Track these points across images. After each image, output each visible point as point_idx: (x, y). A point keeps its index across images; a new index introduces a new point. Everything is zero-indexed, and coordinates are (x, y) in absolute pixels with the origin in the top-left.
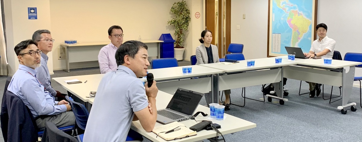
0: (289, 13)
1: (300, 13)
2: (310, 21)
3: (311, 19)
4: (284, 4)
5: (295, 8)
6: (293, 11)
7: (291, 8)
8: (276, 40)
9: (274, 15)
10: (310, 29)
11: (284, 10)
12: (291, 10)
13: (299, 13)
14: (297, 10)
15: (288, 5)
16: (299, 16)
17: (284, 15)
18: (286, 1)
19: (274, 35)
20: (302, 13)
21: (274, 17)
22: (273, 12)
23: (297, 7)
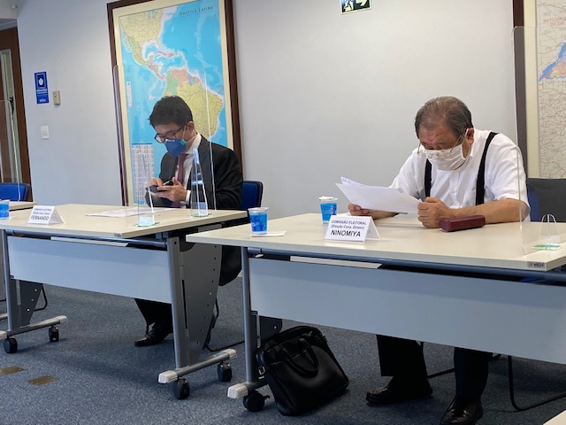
0: (165, 79)
1: (193, 75)
2: (220, 96)
3: (221, 92)
4: (152, 54)
5: (178, 61)
6: (176, 71)
7: (171, 64)
9: (129, 89)
10: (223, 123)
11: (153, 72)
12: (170, 68)
13: (190, 77)
14: (185, 67)
15: (162, 55)
16: (191, 85)
17: (155, 85)
18: (155, 41)
19: (135, 148)
20: (197, 76)
21: (130, 95)
22: (127, 79)
23: (184, 58)
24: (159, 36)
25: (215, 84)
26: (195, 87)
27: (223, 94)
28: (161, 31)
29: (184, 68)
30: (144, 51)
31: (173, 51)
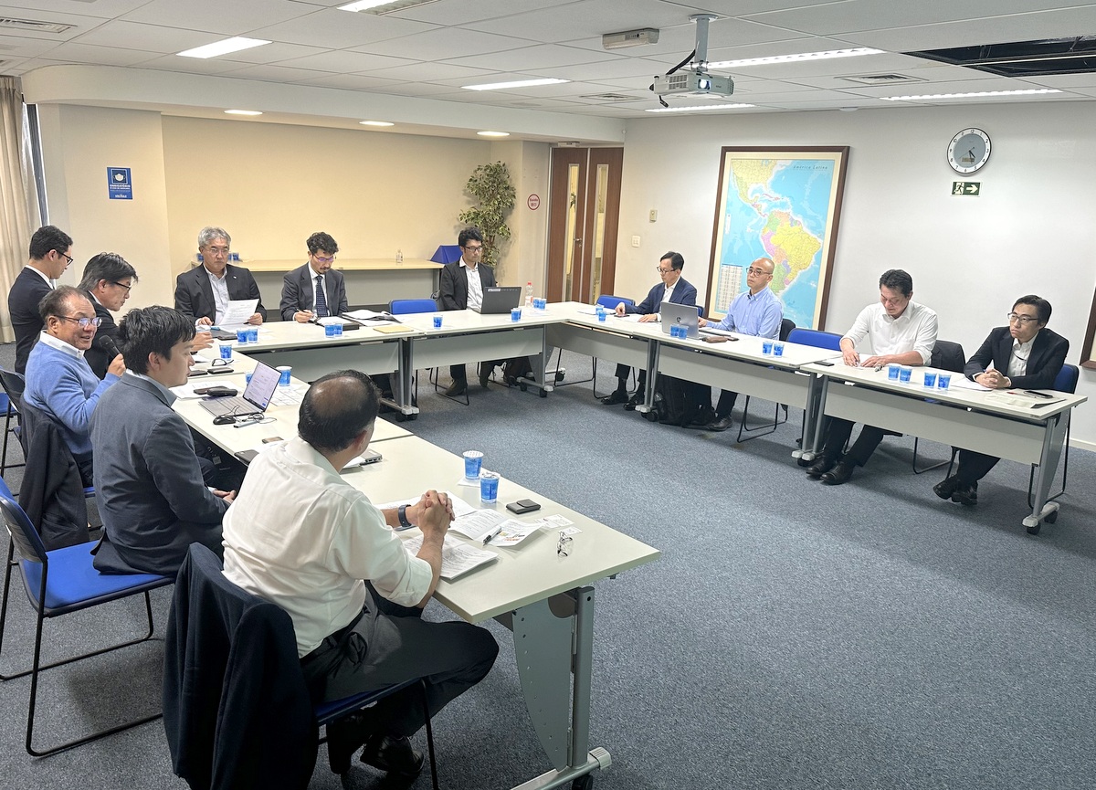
1: (795, 218)
2: (820, 240)
3: (822, 236)
4: (758, 194)
5: (783, 205)
6: (779, 213)
7: (776, 206)
8: (730, 281)
9: (729, 219)
10: (818, 261)
11: (755, 209)
12: (774, 209)
13: (792, 220)
14: (790, 211)
15: (768, 197)
16: (792, 226)
17: (755, 221)
18: (763, 185)
19: (725, 268)
20: (800, 220)
21: (728, 224)
22: (728, 211)
23: (789, 203)
24: (768, 181)
25: (817, 229)
26: (796, 228)
27: (823, 239)
28: (771, 178)
29: (788, 211)
30: (750, 192)
31: (780, 196)
